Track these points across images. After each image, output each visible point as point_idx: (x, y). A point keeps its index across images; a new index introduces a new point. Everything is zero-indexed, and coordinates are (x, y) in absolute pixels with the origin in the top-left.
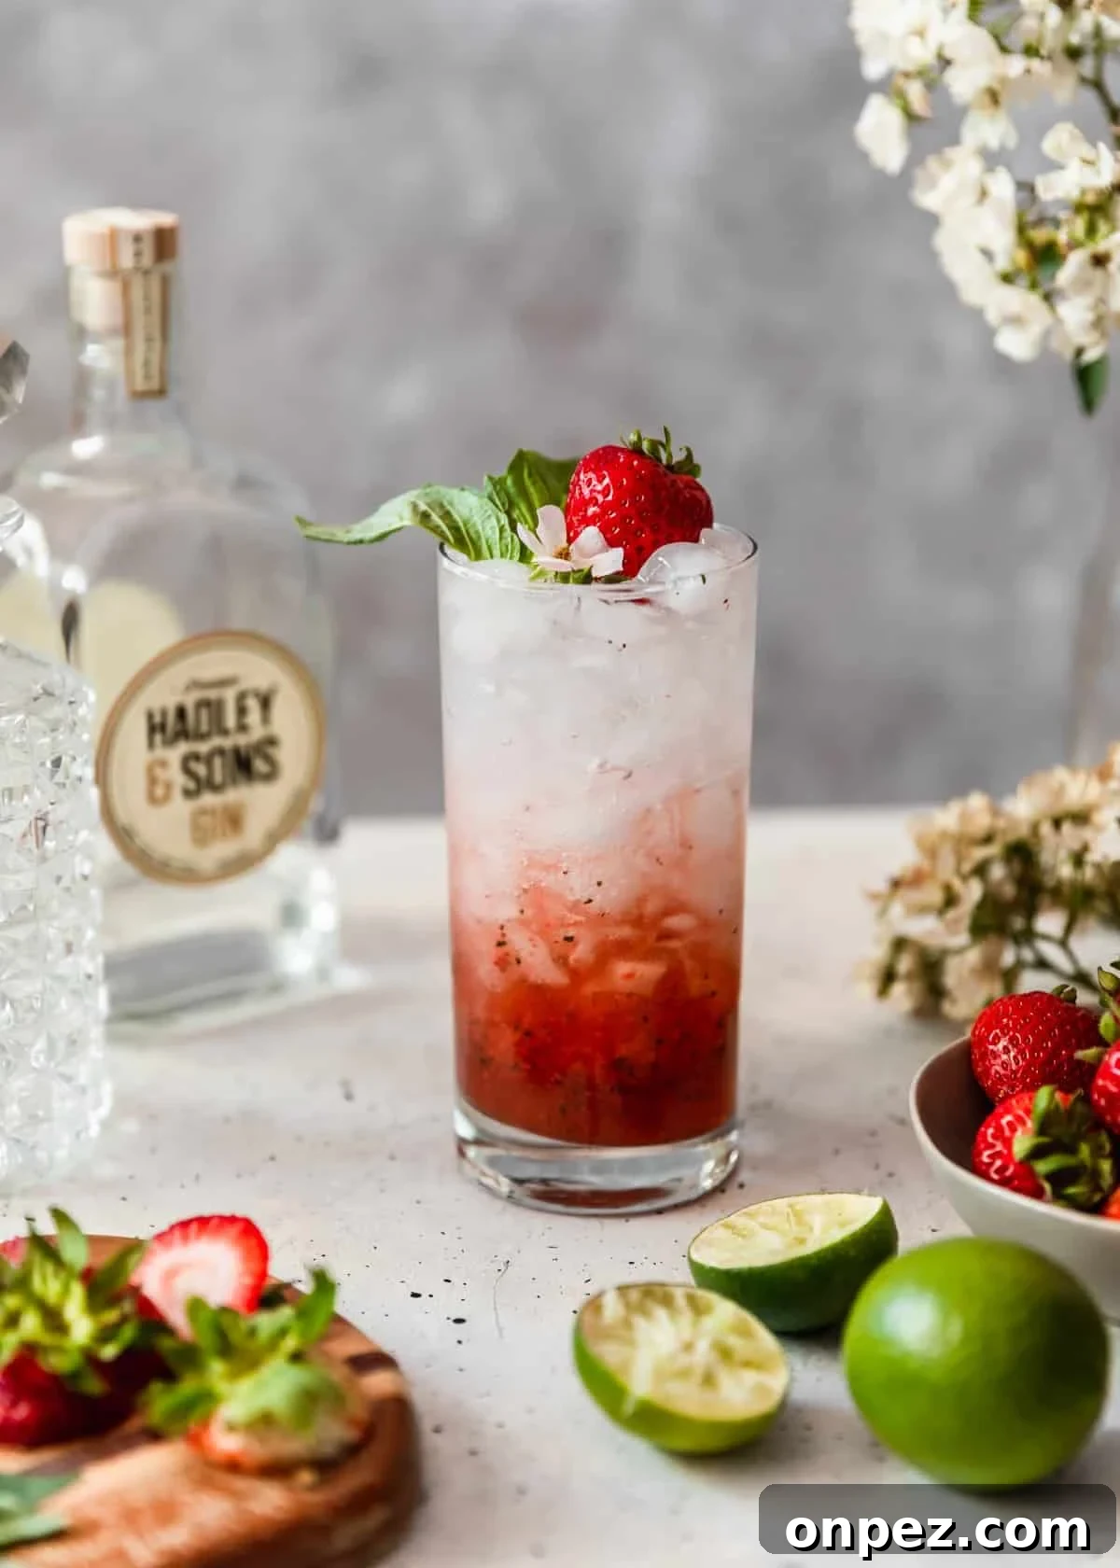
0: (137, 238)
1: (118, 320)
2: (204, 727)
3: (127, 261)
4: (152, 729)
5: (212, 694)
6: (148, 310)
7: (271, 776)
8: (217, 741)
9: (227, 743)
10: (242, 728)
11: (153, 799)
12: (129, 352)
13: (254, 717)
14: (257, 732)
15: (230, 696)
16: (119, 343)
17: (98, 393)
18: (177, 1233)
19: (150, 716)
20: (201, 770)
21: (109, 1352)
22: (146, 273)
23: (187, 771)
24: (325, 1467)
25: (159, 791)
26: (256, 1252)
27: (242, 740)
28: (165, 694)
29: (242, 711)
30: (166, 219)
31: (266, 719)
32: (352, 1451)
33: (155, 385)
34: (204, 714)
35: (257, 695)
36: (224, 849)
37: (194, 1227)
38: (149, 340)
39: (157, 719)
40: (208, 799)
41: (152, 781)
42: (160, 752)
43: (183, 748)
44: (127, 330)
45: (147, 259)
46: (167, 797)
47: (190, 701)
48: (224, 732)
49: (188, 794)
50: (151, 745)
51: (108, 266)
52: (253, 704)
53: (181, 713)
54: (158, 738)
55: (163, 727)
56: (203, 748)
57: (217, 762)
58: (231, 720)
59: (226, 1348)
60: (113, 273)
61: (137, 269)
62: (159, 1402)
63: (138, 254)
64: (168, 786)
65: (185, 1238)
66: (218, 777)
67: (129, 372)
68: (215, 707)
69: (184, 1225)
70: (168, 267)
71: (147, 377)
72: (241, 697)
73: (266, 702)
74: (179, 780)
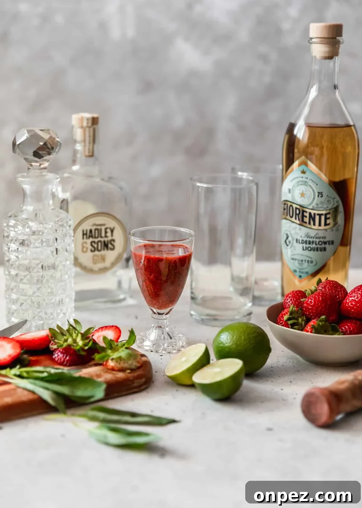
0: (88, 120)
1: (83, 139)
2: (97, 236)
3: (85, 124)
4: (84, 234)
5: (99, 227)
6: (89, 137)
7: (113, 249)
8: (99, 239)
9: (102, 240)
10: (106, 236)
11: (83, 251)
12: (85, 146)
13: (109, 234)
14: (110, 238)
15: (103, 228)
16: (83, 144)
17: (79, 155)
18: (100, 330)
19: (83, 231)
20: (95, 246)
21: (86, 348)
22: (90, 127)
23: (92, 245)
24: (132, 370)
25: (85, 250)
26: (118, 332)
27: (106, 239)
28: (87, 226)
29: (106, 232)
30: (95, 115)
31: (112, 235)
32: (139, 368)
33: (91, 154)
34: (97, 231)
35: (110, 229)
36: (100, 265)
37: (104, 328)
38: (89, 143)
39: (85, 232)
40: (96, 253)
41: (83, 247)
42: (85, 240)
43: (91, 240)
44: (84, 141)
45: (90, 124)
46: (86, 252)
47: (93, 228)
48: (101, 237)
49: (92, 251)
50: (83, 238)
51: (80, 126)
52: (108, 230)
53: (91, 231)
54: (85, 236)
55: (86, 234)
56: (96, 240)
57: (99, 244)
58: (103, 235)
59: (111, 348)
60: (82, 127)
61: (87, 127)
62: (97, 356)
63: (88, 123)
64: (87, 248)
65: (102, 330)
66: (99, 248)
67: (84, 150)
68: (100, 231)
69: (102, 328)
70: (95, 126)
71: (89, 152)
72: (106, 229)
73: (112, 231)
74: (90, 247)
